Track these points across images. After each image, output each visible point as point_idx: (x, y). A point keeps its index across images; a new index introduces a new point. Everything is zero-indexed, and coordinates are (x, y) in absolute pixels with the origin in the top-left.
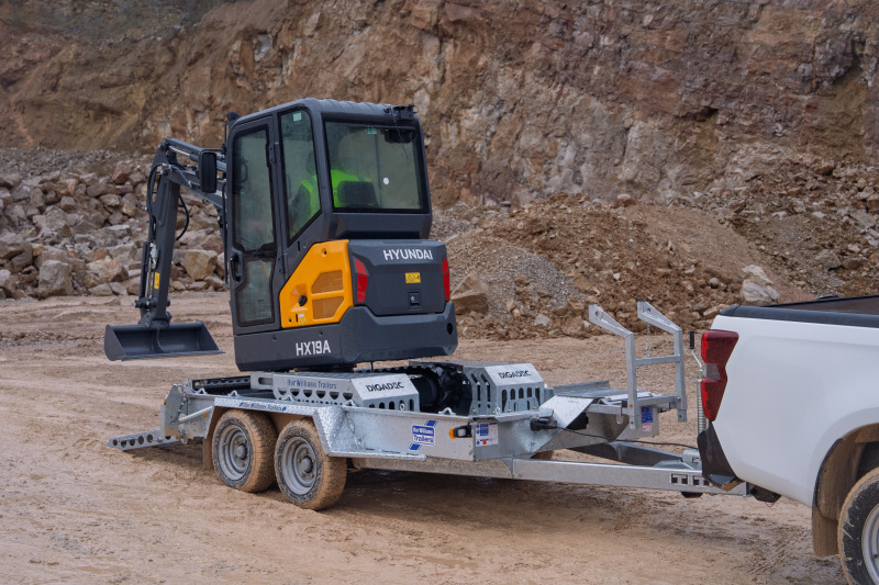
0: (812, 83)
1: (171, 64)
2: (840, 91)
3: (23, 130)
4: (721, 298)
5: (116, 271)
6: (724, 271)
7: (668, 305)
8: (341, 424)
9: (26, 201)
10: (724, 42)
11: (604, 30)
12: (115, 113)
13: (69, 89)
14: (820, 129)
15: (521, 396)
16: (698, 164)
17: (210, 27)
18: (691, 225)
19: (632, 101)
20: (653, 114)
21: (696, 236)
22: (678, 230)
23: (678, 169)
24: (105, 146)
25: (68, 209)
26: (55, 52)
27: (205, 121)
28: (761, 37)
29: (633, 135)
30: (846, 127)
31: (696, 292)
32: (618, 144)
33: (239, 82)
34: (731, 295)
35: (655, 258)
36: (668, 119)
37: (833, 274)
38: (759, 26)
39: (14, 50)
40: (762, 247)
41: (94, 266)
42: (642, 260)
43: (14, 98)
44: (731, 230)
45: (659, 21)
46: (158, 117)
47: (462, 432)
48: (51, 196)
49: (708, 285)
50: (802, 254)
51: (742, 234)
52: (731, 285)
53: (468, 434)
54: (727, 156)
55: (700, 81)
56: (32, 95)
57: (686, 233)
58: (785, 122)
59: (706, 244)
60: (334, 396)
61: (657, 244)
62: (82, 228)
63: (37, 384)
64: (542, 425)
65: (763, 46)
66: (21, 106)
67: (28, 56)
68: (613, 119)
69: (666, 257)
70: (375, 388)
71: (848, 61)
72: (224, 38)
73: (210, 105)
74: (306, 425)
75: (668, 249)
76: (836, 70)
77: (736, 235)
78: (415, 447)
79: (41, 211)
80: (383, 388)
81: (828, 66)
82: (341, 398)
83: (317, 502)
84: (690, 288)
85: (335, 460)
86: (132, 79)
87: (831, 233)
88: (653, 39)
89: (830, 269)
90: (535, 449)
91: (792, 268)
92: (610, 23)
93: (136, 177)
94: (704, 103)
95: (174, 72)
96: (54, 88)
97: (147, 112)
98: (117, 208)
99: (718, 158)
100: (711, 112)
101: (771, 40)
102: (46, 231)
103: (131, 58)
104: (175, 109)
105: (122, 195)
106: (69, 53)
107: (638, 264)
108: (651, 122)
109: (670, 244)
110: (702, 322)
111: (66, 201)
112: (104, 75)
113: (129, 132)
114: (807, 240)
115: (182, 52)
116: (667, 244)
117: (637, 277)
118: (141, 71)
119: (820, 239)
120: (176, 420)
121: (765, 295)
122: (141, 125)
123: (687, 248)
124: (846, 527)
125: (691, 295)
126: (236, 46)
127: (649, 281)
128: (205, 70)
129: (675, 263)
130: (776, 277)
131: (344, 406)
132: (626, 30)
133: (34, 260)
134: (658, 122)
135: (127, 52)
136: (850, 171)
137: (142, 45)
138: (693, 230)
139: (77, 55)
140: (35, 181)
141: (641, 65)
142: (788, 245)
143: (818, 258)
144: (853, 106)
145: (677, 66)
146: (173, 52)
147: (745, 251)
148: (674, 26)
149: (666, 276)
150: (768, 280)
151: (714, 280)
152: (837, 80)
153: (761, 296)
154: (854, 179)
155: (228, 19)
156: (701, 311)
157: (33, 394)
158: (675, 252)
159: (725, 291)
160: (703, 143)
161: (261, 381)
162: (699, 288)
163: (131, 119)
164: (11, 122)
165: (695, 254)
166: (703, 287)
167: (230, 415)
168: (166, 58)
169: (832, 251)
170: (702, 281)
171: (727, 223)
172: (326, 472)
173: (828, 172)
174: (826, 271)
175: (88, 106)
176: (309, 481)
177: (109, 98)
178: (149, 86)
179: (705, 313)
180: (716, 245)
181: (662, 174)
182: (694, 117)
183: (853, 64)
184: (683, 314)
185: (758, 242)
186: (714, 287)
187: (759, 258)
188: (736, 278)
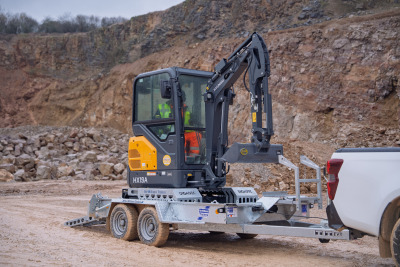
0: (375, 97)
1: (97, 90)
2: (387, 101)
3: (33, 118)
5: (70, 171)
8: (167, 209)
9: (32, 144)
10: (336, 80)
11: (283, 75)
12: (72, 111)
13: (53, 100)
14: (379, 117)
15: (247, 202)
16: (325, 132)
17: (114, 74)
19: (296, 105)
20: (305, 110)
21: (325, 154)
23: (316, 134)
24: (67, 124)
25: (50, 148)
26: (48, 85)
27: (110, 113)
28: (352, 78)
29: (296, 119)
30: (390, 117)
32: (290, 123)
33: (126, 97)
36: (312, 113)
38: (351, 73)
39: (30, 84)
41: (61, 169)
43: (29, 105)
45: (307, 71)
46: (90, 112)
47: (221, 210)
48: (43, 142)
53: (224, 211)
54: (338, 128)
55: (325, 96)
56: (37, 103)
57: (320, 153)
58: (363, 114)
60: (165, 197)
62: (57, 156)
63: (34, 205)
64: (257, 209)
65: (353, 81)
66: (32, 108)
67: (36, 87)
68: (288, 112)
70: (183, 194)
71: (391, 88)
72: (120, 78)
73: (113, 107)
74: (152, 209)
76: (385, 92)
78: (200, 218)
79: (39, 149)
80: (186, 194)
81: (381, 90)
82: (168, 198)
83: (156, 243)
85: (164, 224)
86: (80, 96)
88: (305, 78)
90: (254, 221)
92: (286, 72)
93: (80, 135)
94: (328, 106)
95: (98, 93)
96: (47, 100)
97: (86, 110)
98: (72, 148)
99: (334, 130)
100: (331, 110)
101: (356, 79)
102: (40, 156)
103: (80, 87)
104: (98, 108)
105: (74, 142)
106: (53, 86)
108: (304, 114)
109: (314, 156)
111: (49, 145)
112: (68, 95)
113: (78, 118)
115: (102, 84)
116: (312, 156)
118: (84, 93)
120: (94, 210)
122: (83, 116)
124: (395, 240)
126: (125, 82)
128: (111, 92)
131: (169, 201)
132: (293, 74)
133: (35, 166)
134: (308, 114)
135: (78, 85)
136: (392, 132)
137: (84, 82)
138: (324, 151)
139: (57, 86)
140: (37, 136)
141: (299, 89)
144: (393, 108)
145: (316, 90)
146: (98, 85)
148: (314, 72)
152: (386, 97)
154: (394, 135)
155: (122, 70)
157: (32, 209)
160: (327, 123)
161: (132, 192)
163: (79, 113)
164: (28, 115)
167: (118, 206)
168: (95, 87)
172: (160, 229)
173: (383, 133)
175: (61, 107)
176: (153, 234)
177: (70, 104)
178: (87, 99)
181: (310, 136)
182: (323, 112)
183: (392, 90)
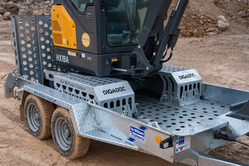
4: (211, 26)
6: (212, 17)
7: (195, 28)
8: (86, 114)
15: (190, 89)
18: (202, 3)
21: (204, 6)
22: (199, 4)
31: (204, 24)
34: (214, 25)
35: (191, 13)
37: (243, 18)
40: (223, 10)
42: (187, 14)
44: (214, 5)
47: (166, 145)
49: (207, 21)
50: (234, 12)
51: (217, 6)
52: (214, 22)
53: (170, 145)
57: (201, 5)
59: (207, 9)
60: (84, 95)
61: (192, 9)
69: (195, 13)
70: (108, 92)
75: (195, 10)
77: (215, 6)
78: (132, 140)
80: (113, 92)
84: (202, 22)
85: (83, 139)
87: (243, 6)
89: (242, 17)
91: (231, 16)
107: (186, 15)
109: (196, 8)
110: (205, 34)
114: (236, 8)
116: (195, 9)
117: (186, 19)
119: (240, 8)
121: (225, 25)
123: (201, 10)
125: (202, 25)
127: (189, 20)
129: (197, 15)
130: (227, 19)
131: (89, 103)
133: (18, 10)
138: (203, 4)
142: (230, 10)
143: (239, 13)
147: (218, 11)
149: (195, 19)
150: (226, 20)
151: (209, 20)
153: (224, 25)
156: (205, 30)
158: (198, 11)
159: (213, 23)
161: (50, 76)
162: (204, 23)
165: (203, 12)
166: (206, 22)
169: (243, 12)
170: (206, 20)
171: (213, 3)
172: (77, 142)
174: (241, 17)
179: (206, 31)
180: (210, 9)
184: (199, 31)
185: (221, 8)
186: (209, 22)
187: (222, 14)
188: (216, 20)
